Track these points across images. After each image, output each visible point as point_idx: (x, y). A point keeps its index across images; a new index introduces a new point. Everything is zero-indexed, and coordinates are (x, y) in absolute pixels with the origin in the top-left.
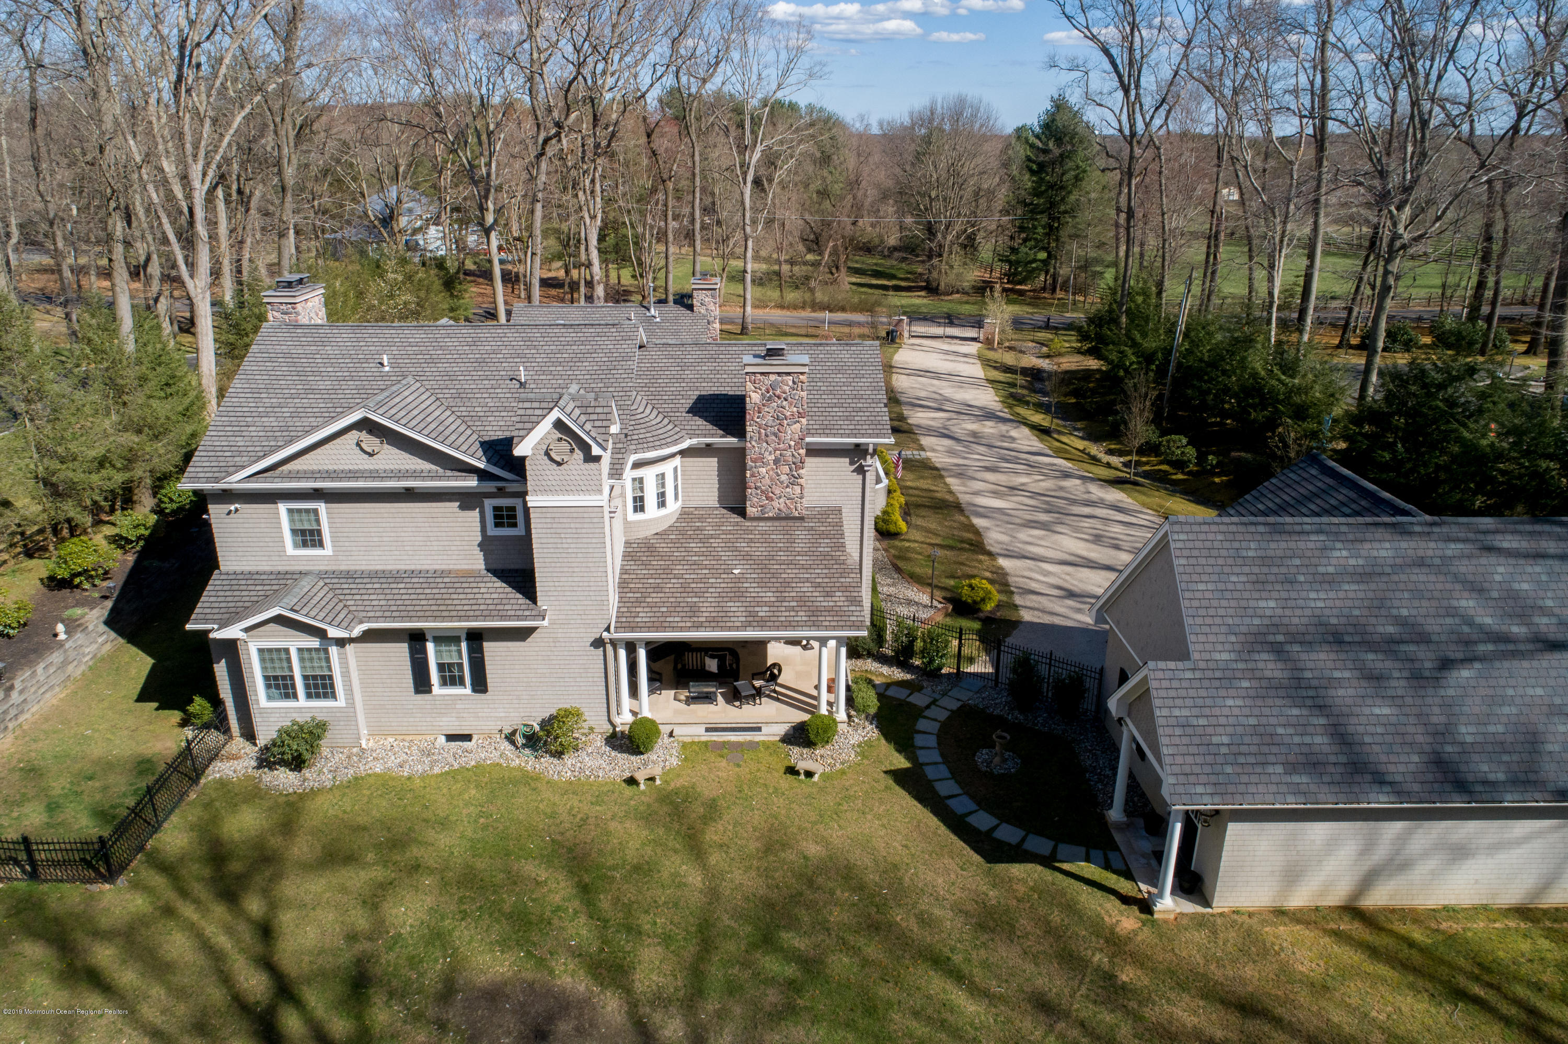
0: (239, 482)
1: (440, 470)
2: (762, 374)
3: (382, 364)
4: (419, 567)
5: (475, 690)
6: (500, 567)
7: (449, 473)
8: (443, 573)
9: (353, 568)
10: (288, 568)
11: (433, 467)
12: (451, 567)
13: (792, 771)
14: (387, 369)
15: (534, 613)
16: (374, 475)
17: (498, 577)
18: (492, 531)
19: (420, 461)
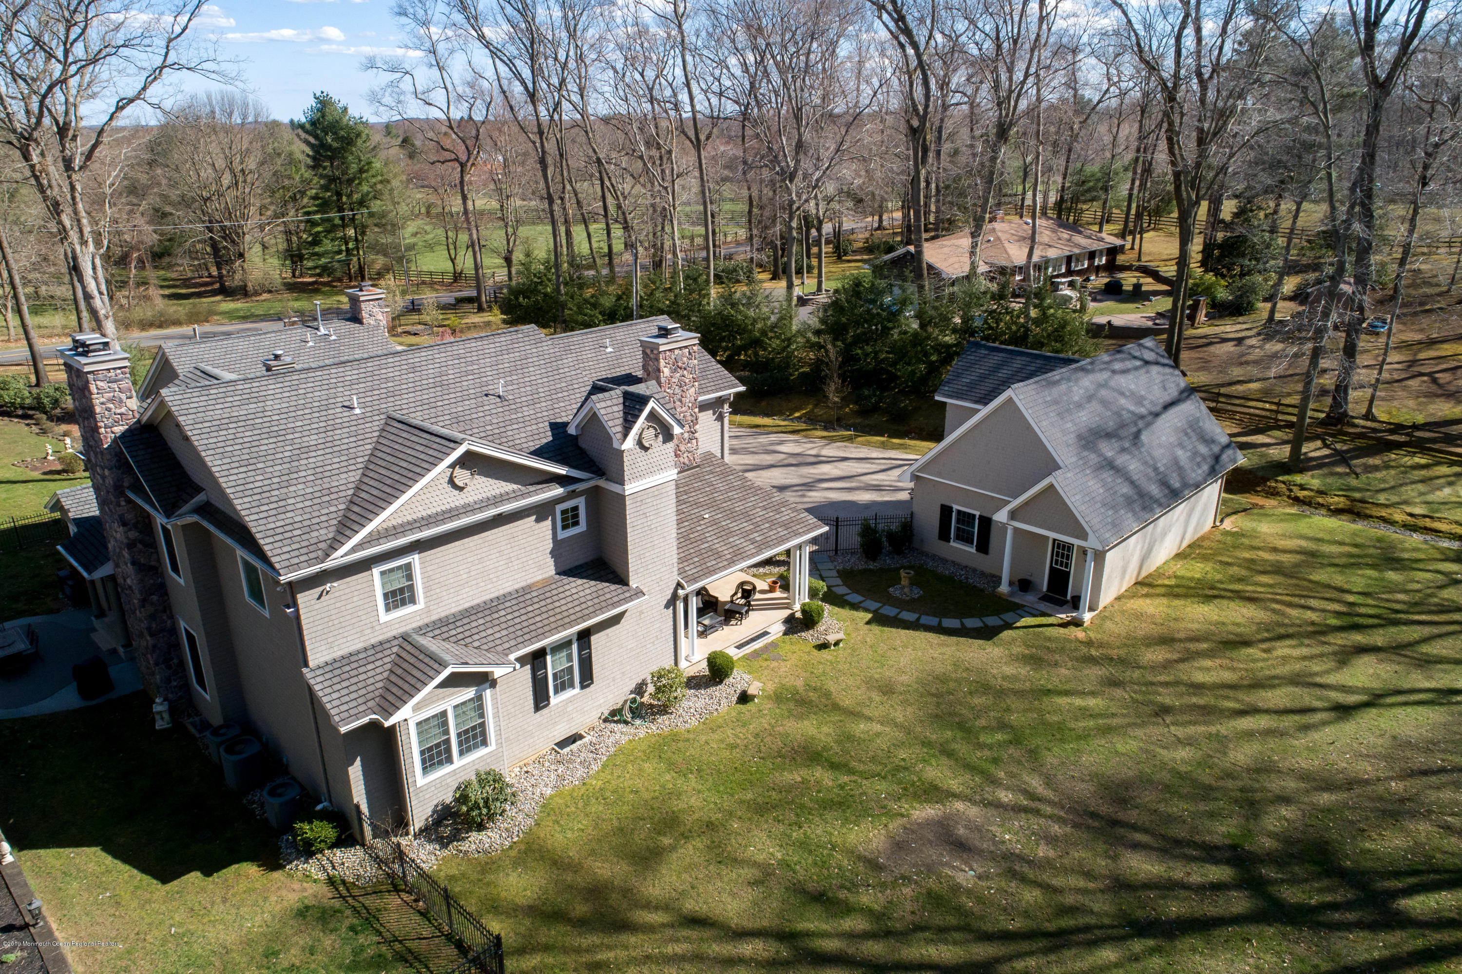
0: (346, 555)
1: (523, 488)
2: (670, 350)
3: (351, 408)
4: (502, 592)
5: (583, 687)
6: (568, 567)
7: (532, 488)
8: (526, 590)
9: (443, 614)
10: (381, 638)
11: (515, 486)
12: (529, 582)
13: (824, 646)
14: (357, 411)
15: (627, 595)
16: (468, 509)
17: (573, 576)
18: (562, 535)
19: (504, 484)
